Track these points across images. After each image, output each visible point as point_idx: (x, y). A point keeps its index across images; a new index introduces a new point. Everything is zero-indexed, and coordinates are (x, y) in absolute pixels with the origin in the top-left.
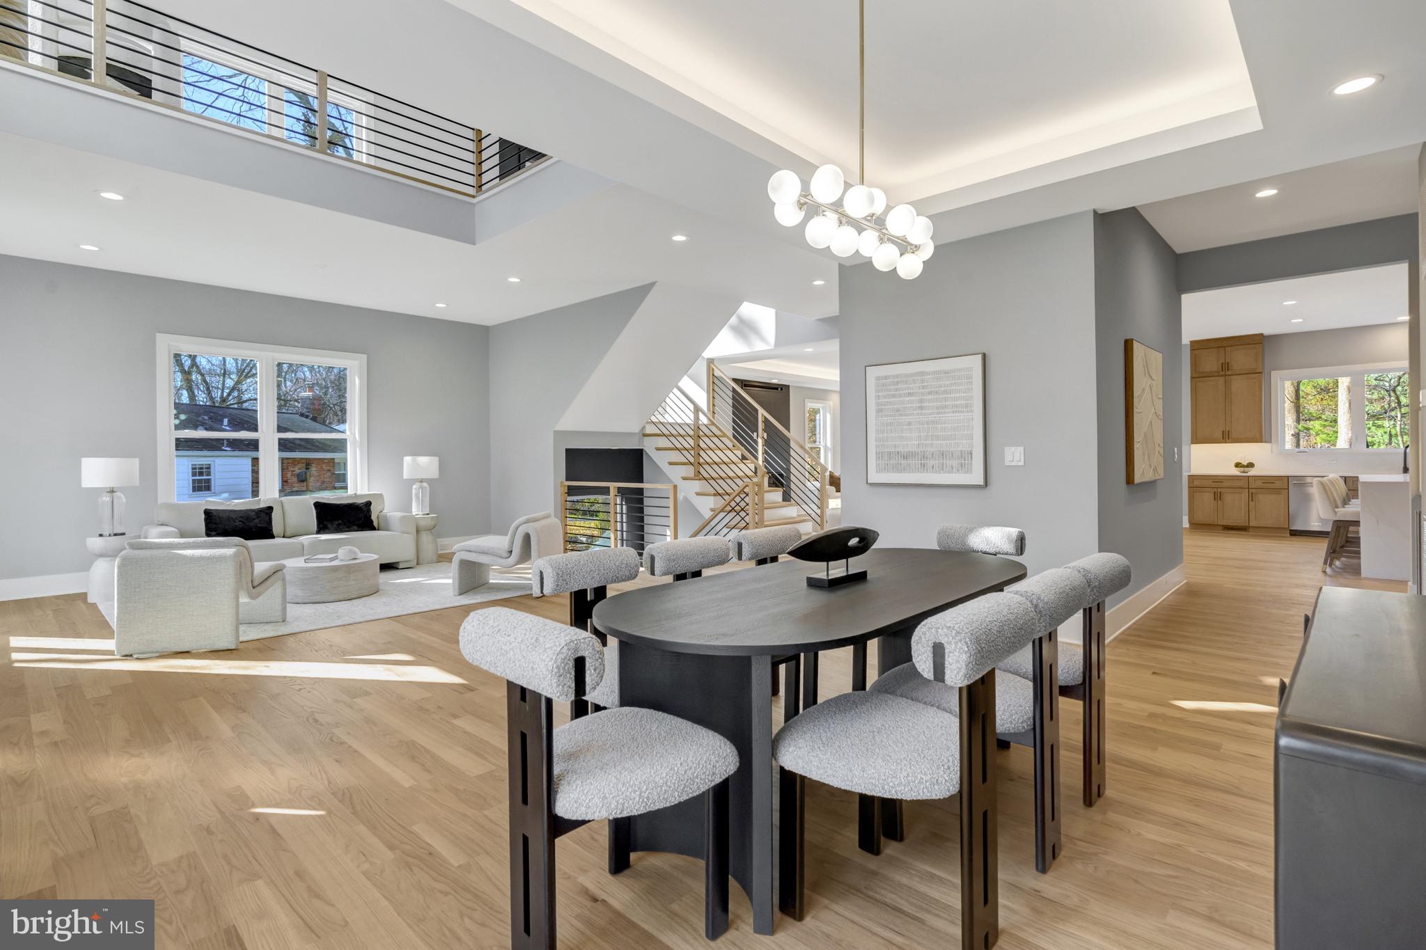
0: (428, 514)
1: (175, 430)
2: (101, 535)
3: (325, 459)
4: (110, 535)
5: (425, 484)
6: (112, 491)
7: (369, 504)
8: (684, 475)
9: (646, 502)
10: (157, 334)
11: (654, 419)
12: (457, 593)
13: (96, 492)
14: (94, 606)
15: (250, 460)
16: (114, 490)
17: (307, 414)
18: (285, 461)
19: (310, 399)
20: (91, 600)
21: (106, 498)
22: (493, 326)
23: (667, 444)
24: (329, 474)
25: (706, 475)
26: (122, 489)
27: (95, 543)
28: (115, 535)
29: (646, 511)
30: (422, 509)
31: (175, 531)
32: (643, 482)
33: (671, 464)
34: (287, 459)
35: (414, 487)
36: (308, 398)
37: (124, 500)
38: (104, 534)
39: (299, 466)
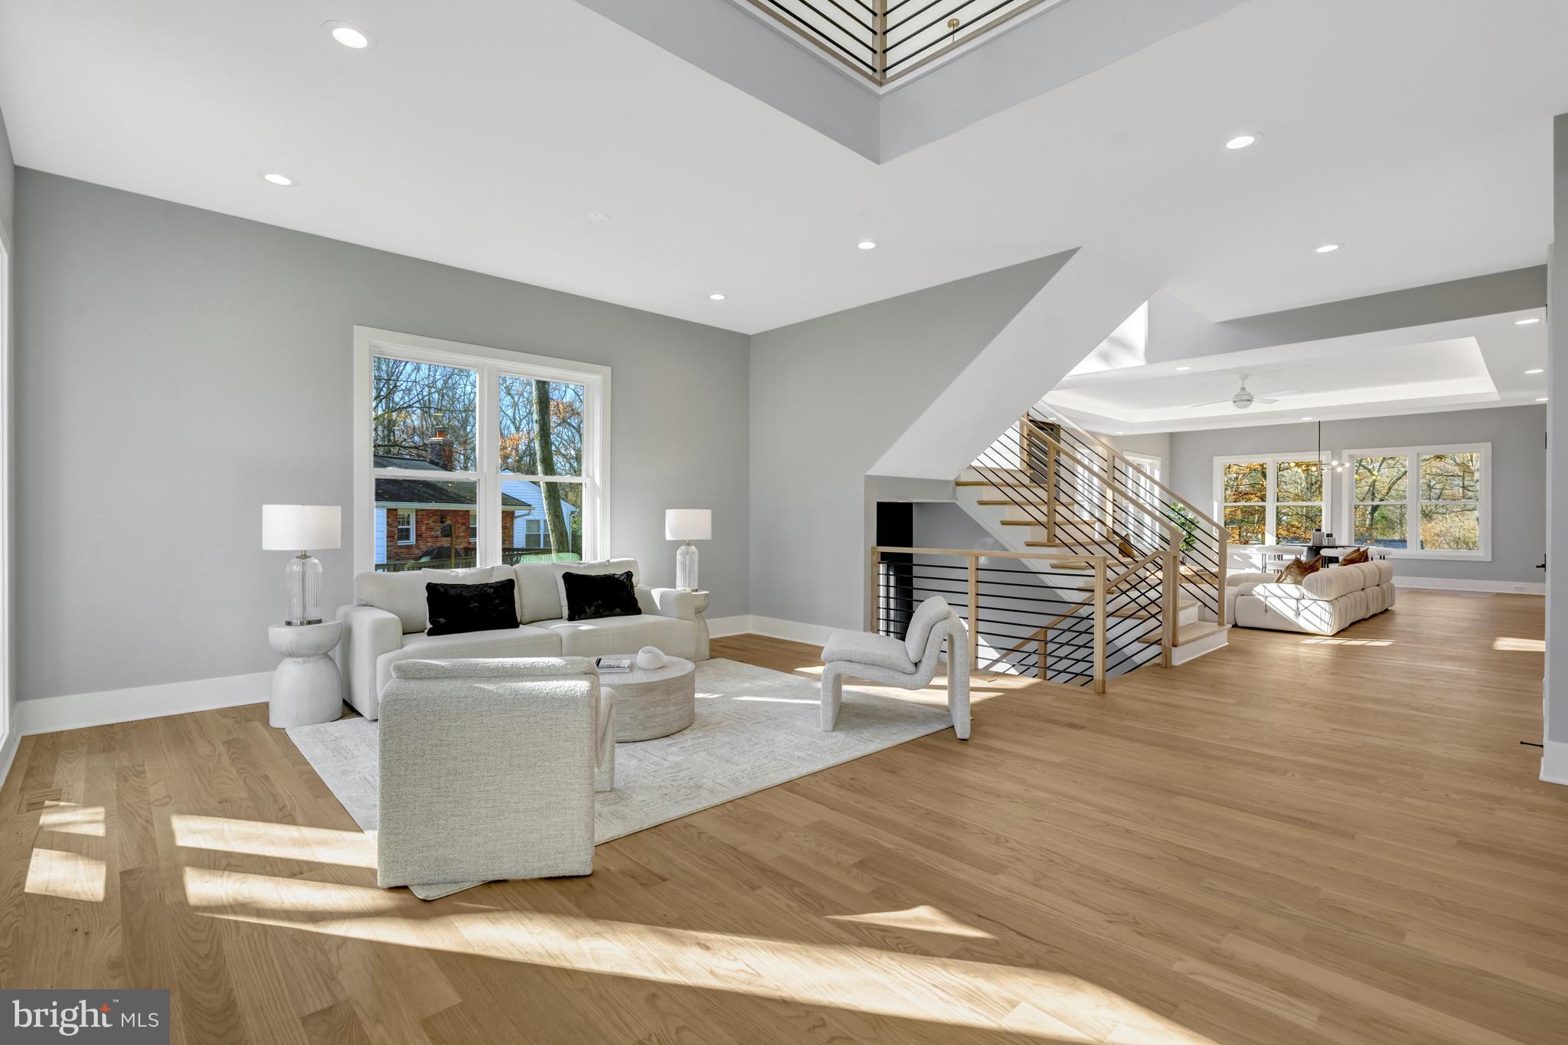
0: (697, 590)
1: (374, 467)
2: (289, 623)
3: (460, 511)
4: (302, 624)
5: (693, 548)
6: (304, 556)
7: (629, 575)
8: (1029, 539)
9: (916, 571)
10: (356, 327)
11: (975, 463)
12: (830, 727)
13: (283, 556)
14: (281, 734)
15: (386, 511)
16: (308, 554)
17: (437, 461)
18: (420, 513)
19: (441, 445)
20: (275, 721)
21: (296, 567)
22: (754, 335)
23: (997, 496)
24: (463, 528)
25: (1068, 540)
26: (319, 553)
27: (282, 636)
28: (309, 623)
29: (916, 583)
30: (689, 583)
31: (392, 619)
32: (912, 547)
33: (1004, 523)
34: (422, 510)
35: (679, 551)
36: (439, 443)
37: (320, 569)
38: (294, 622)
39: (433, 519)
